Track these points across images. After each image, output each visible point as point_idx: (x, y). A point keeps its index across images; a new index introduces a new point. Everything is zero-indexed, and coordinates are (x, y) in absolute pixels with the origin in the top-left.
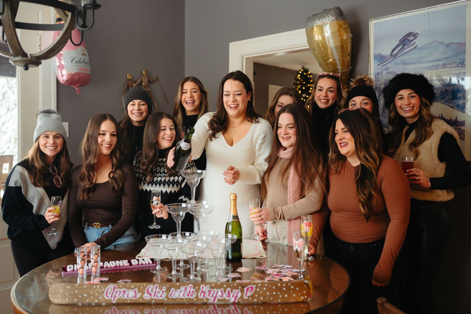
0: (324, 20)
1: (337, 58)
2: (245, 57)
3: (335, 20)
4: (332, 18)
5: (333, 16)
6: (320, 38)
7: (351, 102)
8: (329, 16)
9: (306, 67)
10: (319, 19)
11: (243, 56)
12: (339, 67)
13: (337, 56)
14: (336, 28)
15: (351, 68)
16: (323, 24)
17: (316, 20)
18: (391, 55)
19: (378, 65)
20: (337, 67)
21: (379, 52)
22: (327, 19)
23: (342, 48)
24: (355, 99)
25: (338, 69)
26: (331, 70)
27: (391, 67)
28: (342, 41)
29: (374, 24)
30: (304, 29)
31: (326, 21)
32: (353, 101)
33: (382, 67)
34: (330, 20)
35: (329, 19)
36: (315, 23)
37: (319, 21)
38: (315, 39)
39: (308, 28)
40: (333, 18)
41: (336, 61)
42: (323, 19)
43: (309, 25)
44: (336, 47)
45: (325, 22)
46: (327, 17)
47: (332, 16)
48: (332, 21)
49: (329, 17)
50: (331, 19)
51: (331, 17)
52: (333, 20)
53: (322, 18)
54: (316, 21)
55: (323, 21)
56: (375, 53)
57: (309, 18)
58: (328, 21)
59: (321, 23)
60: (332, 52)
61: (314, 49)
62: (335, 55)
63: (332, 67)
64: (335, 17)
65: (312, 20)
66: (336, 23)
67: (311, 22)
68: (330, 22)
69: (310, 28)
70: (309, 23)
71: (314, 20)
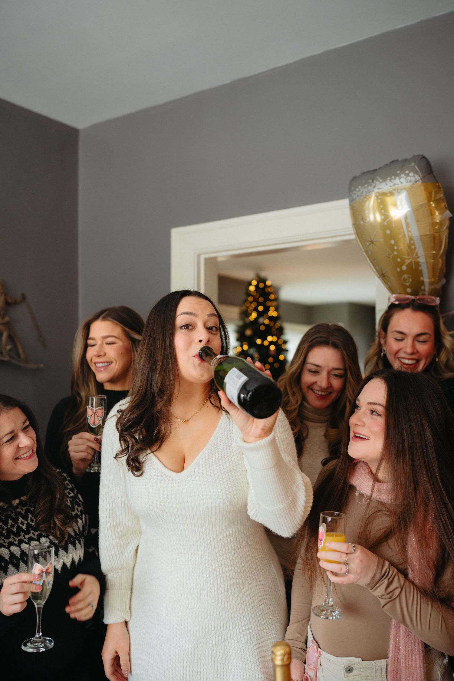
0: (397, 181)
1: (422, 260)
2: (203, 257)
3: (420, 181)
4: (414, 176)
5: (416, 172)
6: (379, 218)
8: (407, 172)
10: (384, 179)
11: (199, 256)
12: (426, 279)
13: (424, 257)
14: (422, 197)
15: (444, 281)
16: (394, 190)
17: (377, 180)
20: (422, 278)
22: (403, 180)
23: (434, 239)
25: (423, 283)
26: (408, 284)
28: (434, 224)
31: (402, 183)
34: (410, 181)
35: (409, 178)
36: (374, 187)
37: (384, 184)
38: (368, 219)
39: (358, 199)
40: (417, 177)
41: (420, 266)
42: (395, 179)
43: (359, 191)
44: (422, 237)
45: (400, 185)
46: (403, 175)
47: (414, 173)
48: (416, 184)
49: (407, 175)
50: (413, 179)
51: (411, 174)
52: (416, 182)
53: (391, 177)
54: (377, 183)
55: (395, 184)
57: (354, 178)
58: (407, 182)
59: (391, 186)
60: (413, 247)
61: (372, 242)
62: (419, 255)
63: (410, 280)
64: (419, 176)
65: (367, 182)
66: (422, 187)
67: (366, 185)
68: (411, 186)
69: (362, 197)
70: (360, 187)
71: (373, 181)
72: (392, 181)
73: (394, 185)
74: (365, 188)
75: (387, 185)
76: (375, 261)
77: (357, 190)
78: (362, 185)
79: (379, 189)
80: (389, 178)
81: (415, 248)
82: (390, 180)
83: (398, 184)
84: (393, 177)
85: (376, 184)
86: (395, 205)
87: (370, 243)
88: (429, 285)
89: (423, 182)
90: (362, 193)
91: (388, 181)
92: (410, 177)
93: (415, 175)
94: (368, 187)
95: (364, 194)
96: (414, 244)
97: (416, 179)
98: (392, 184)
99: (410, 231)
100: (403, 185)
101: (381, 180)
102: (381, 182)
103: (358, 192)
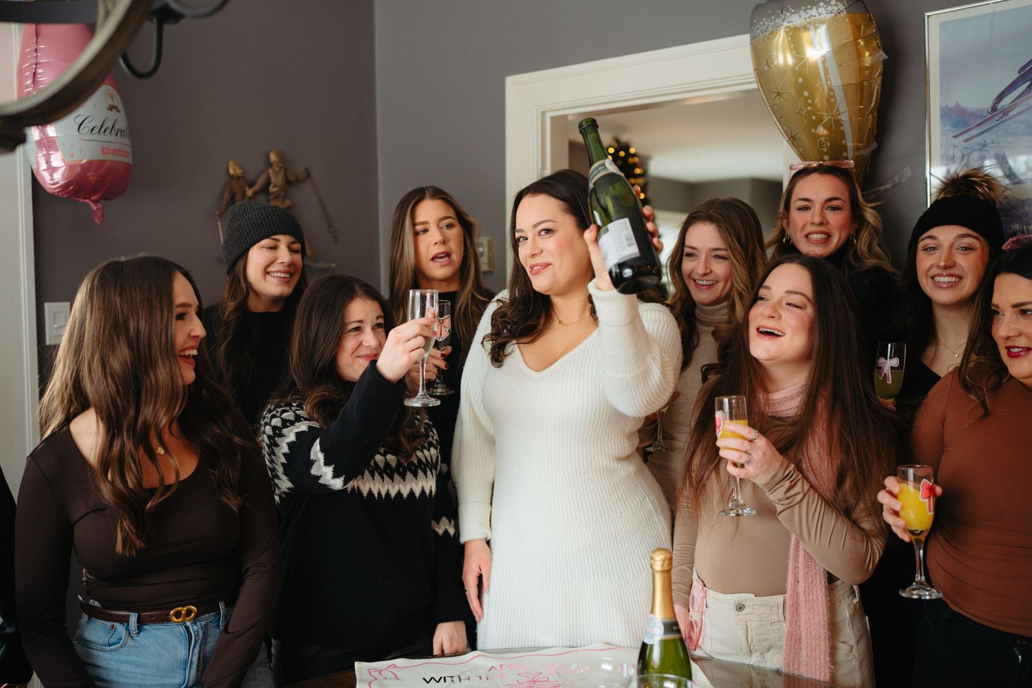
0: (814, 12)
1: (845, 118)
2: (549, 115)
3: (845, 13)
4: (836, 5)
6: (790, 61)
7: (923, 240)
9: (624, 138)
10: (797, 9)
11: (543, 113)
12: (850, 143)
13: (847, 113)
14: (847, 34)
15: (875, 145)
16: (809, 23)
17: (788, 11)
18: (994, 109)
19: (955, 137)
20: (844, 142)
21: (957, 102)
22: (821, 10)
23: (861, 89)
24: (935, 231)
25: (845, 148)
26: (825, 150)
27: (993, 143)
28: (861, 69)
29: (941, 24)
30: (746, 38)
31: (820, 14)
32: (930, 237)
33: (965, 141)
34: (831, 12)
35: (829, 8)
36: (783, 20)
37: (797, 15)
38: (776, 62)
39: (761, 36)
40: (841, 7)
41: (841, 125)
42: (811, 9)
43: (764, 24)
44: (845, 88)
45: (818, 17)
46: (821, 4)
48: (839, 16)
50: (835, 8)
51: (833, 2)
52: (839, 13)
53: (806, 7)
54: (788, 14)
55: (811, 16)
56: (943, 105)
57: (758, 7)
58: (827, 13)
59: (805, 19)
60: (833, 100)
61: (779, 94)
62: (841, 111)
63: (829, 144)
64: (844, 5)
65: (774, 13)
66: (847, 20)
67: (773, 18)
68: (833, 18)
69: (767, 34)
70: (764, 19)
71: (782, 12)
72: (808, 11)
73: (809, 18)
74: (771, 21)
75: (800, 17)
76: (783, 119)
77: (761, 23)
78: (769, 16)
79: (788, 22)
80: (803, 8)
81: (836, 102)
82: (805, 11)
83: (815, 16)
84: (809, 7)
85: (786, 16)
86: (812, 43)
87: (776, 95)
88: (853, 151)
89: (848, 13)
90: (767, 28)
91: (802, 12)
92: (832, 6)
93: (838, 3)
94: (775, 19)
95: (770, 29)
96: (834, 97)
97: (839, 9)
98: (807, 16)
99: (830, 79)
100: (822, 16)
101: (793, 11)
102: (792, 13)
103: (761, 26)
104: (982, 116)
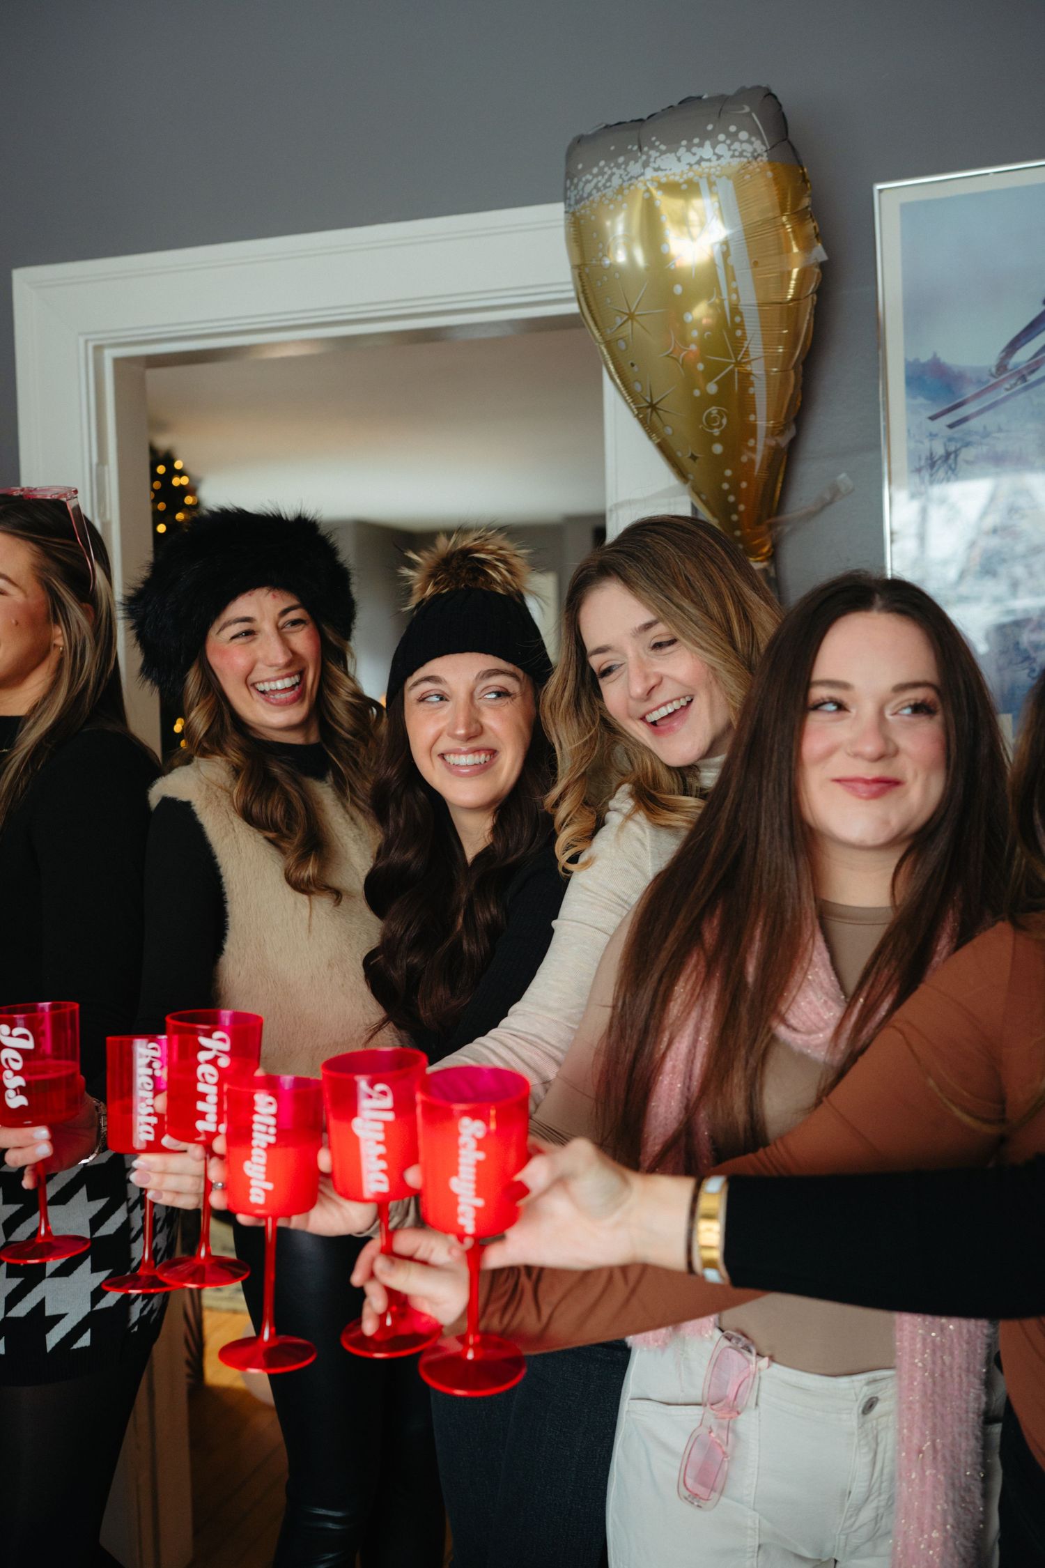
0: (707, 151)
1: (757, 368)
2: (109, 355)
3: (765, 158)
4: (749, 142)
5: (754, 132)
8: (733, 129)
10: (672, 145)
11: (98, 349)
12: (762, 421)
13: (762, 361)
16: (701, 174)
17: (652, 147)
18: (1002, 367)
19: (933, 418)
20: (751, 418)
21: (935, 355)
22: (721, 149)
25: (752, 431)
26: (716, 432)
27: (1000, 430)
29: (904, 207)
31: (719, 157)
33: (951, 426)
34: (741, 155)
35: (736, 145)
36: (646, 165)
37: (671, 156)
39: (596, 196)
40: (759, 146)
41: (752, 384)
42: (701, 145)
43: (602, 173)
45: (715, 163)
46: (722, 137)
47: (751, 135)
48: (754, 163)
49: (733, 137)
50: (746, 146)
51: (744, 135)
52: (755, 158)
53: (690, 140)
54: (653, 153)
55: (701, 160)
56: (911, 359)
57: (580, 140)
58: (733, 156)
59: (690, 165)
60: (739, 333)
61: (631, 316)
62: (753, 355)
63: (724, 421)
64: (764, 143)
65: (622, 151)
66: (770, 174)
67: (621, 160)
68: (744, 167)
69: (609, 192)
70: (602, 163)
71: (640, 149)
72: (694, 150)
73: (698, 163)
74: (618, 166)
75: (679, 160)
76: (636, 368)
77: (595, 170)
78: (611, 157)
79: (656, 170)
80: (684, 143)
81: (744, 337)
82: (689, 150)
83: (709, 160)
84: (696, 141)
85: (649, 157)
87: (626, 317)
88: (766, 436)
89: (771, 161)
90: (609, 180)
91: (682, 151)
92: (742, 142)
93: (753, 139)
94: (626, 163)
95: (616, 181)
96: (741, 326)
97: (755, 150)
98: (694, 160)
99: (736, 291)
100: (723, 161)
101: (663, 147)
102: (663, 153)
103: (596, 176)
104: (979, 382)
